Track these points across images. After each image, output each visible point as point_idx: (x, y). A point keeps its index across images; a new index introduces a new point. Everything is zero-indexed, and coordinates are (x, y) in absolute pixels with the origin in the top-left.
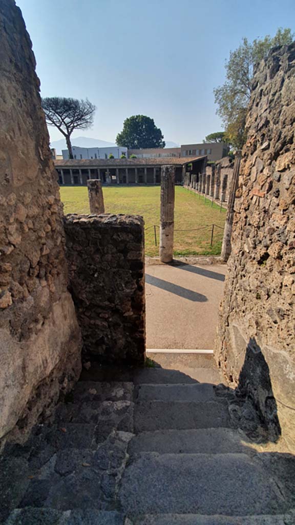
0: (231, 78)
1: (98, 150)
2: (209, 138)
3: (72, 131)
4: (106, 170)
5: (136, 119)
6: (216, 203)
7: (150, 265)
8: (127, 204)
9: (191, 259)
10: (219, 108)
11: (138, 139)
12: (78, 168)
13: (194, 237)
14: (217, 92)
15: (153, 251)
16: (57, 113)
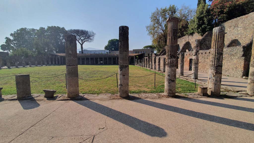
0: (153, 22)
1: (96, 51)
2: (145, 47)
3: (84, 42)
4: (98, 58)
5: (113, 40)
6: (152, 70)
7: (111, 99)
8: (105, 70)
9: (143, 96)
10: (148, 33)
11: (114, 48)
12: (84, 57)
13: (143, 83)
14: (147, 27)
15: (115, 90)
16: (78, 35)
